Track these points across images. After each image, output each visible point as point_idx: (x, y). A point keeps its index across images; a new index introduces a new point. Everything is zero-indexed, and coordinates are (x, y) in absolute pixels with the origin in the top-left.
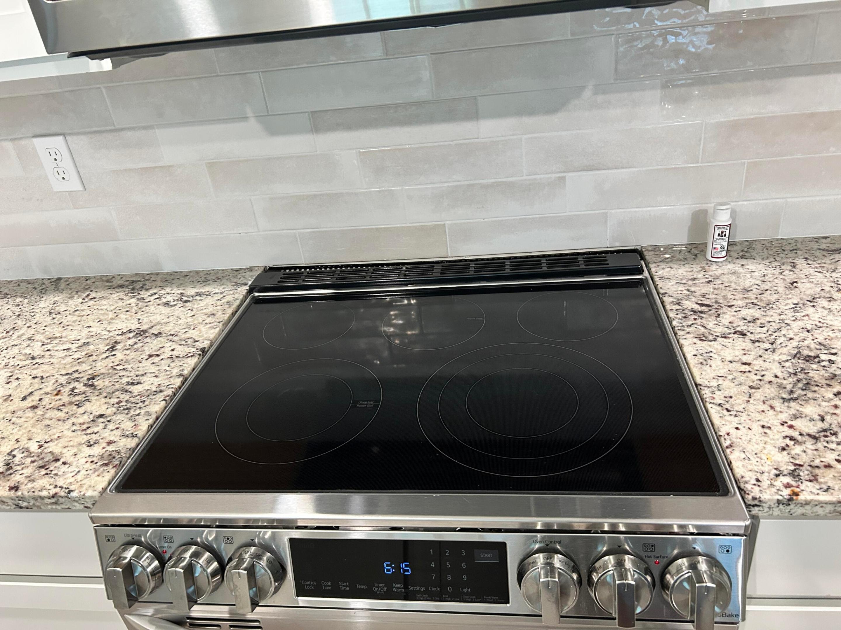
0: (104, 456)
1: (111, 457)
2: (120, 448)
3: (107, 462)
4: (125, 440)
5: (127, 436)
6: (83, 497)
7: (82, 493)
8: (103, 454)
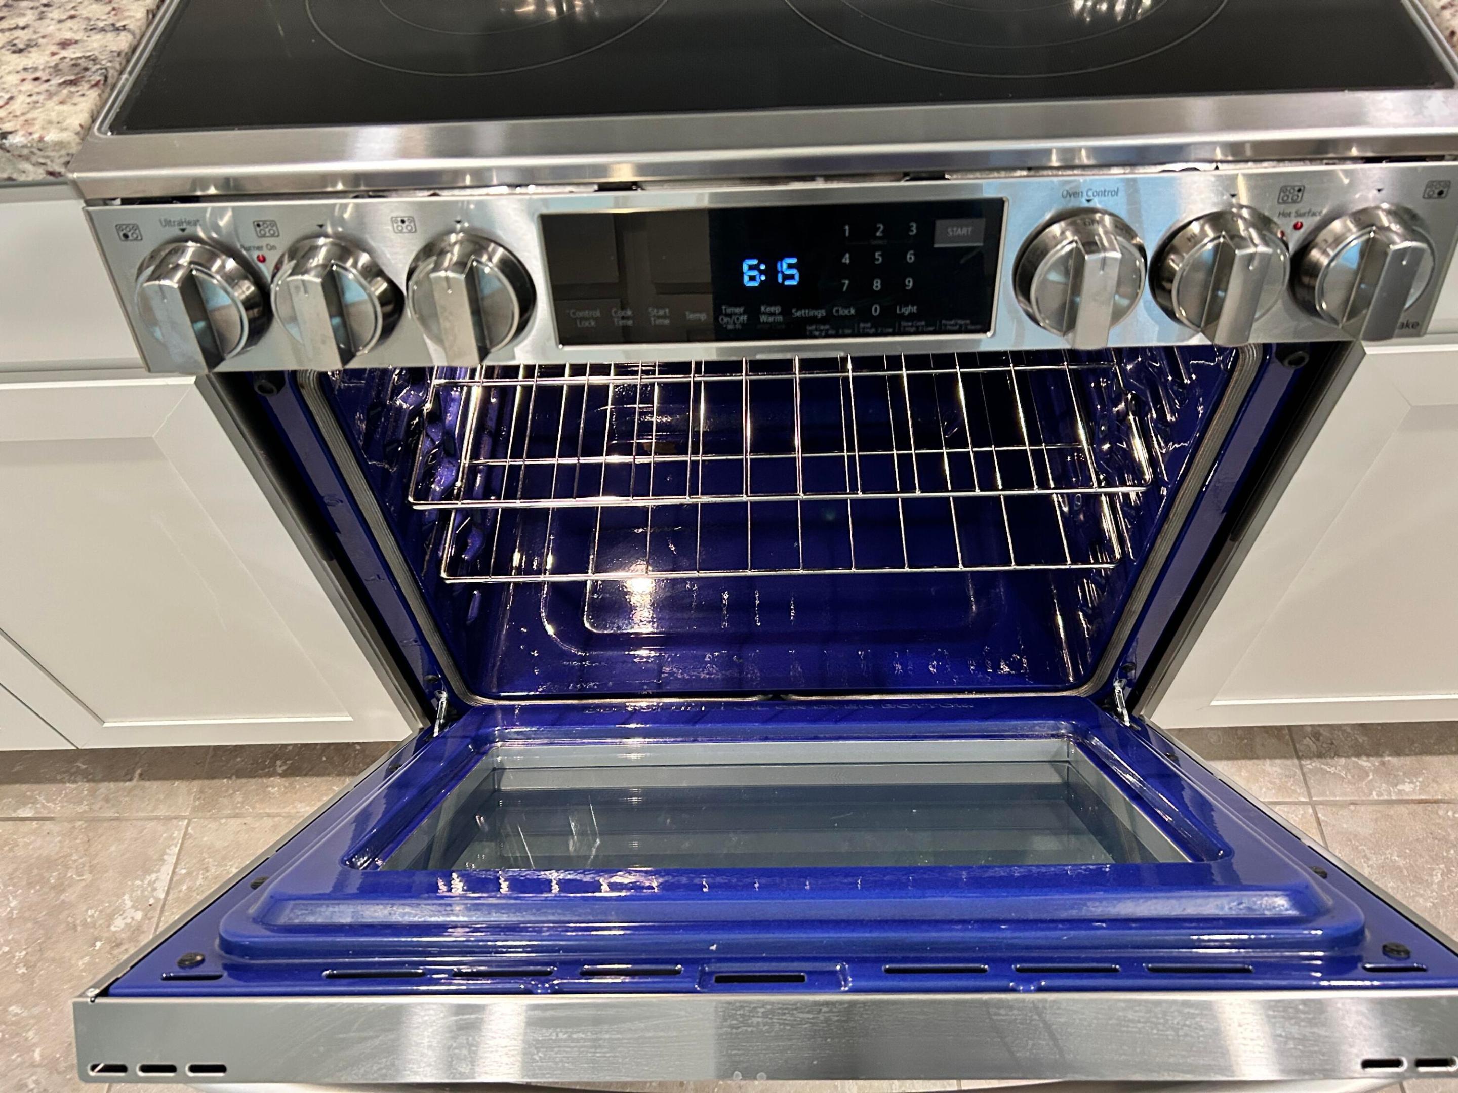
0: (60, 67)
1: (78, 69)
2: (96, 53)
3: (73, 78)
4: (99, 36)
5: (103, 30)
6: (41, 145)
7: (36, 136)
8: (57, 65)
